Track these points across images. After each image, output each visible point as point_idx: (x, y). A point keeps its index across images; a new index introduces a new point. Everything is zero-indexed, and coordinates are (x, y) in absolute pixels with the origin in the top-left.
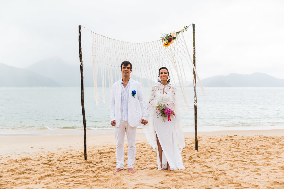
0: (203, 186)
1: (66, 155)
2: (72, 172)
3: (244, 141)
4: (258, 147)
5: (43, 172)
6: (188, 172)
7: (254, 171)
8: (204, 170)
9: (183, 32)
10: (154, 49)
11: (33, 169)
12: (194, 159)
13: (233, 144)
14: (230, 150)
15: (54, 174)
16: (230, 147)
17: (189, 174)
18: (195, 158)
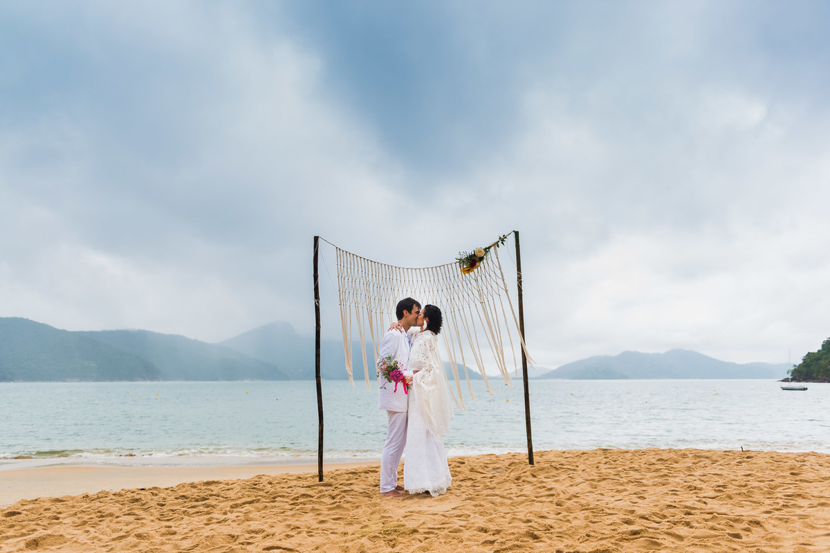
0: (531, 513)
1: (285, 477)
2: (292, 498)
3: (628, 456)
4: (654, 461)
5: (240, 498)
6: (509, 496)
7: (635, 494)
8: (539, 493)
9: (498, 246)
10: (445, 279)
11: (223, 495)
12: (523, 478)
13: (605, 458)
14: (597, 467)
15: (259, 500)
16: (599, 463)
17: (510, 498)
18: (527, 477)
